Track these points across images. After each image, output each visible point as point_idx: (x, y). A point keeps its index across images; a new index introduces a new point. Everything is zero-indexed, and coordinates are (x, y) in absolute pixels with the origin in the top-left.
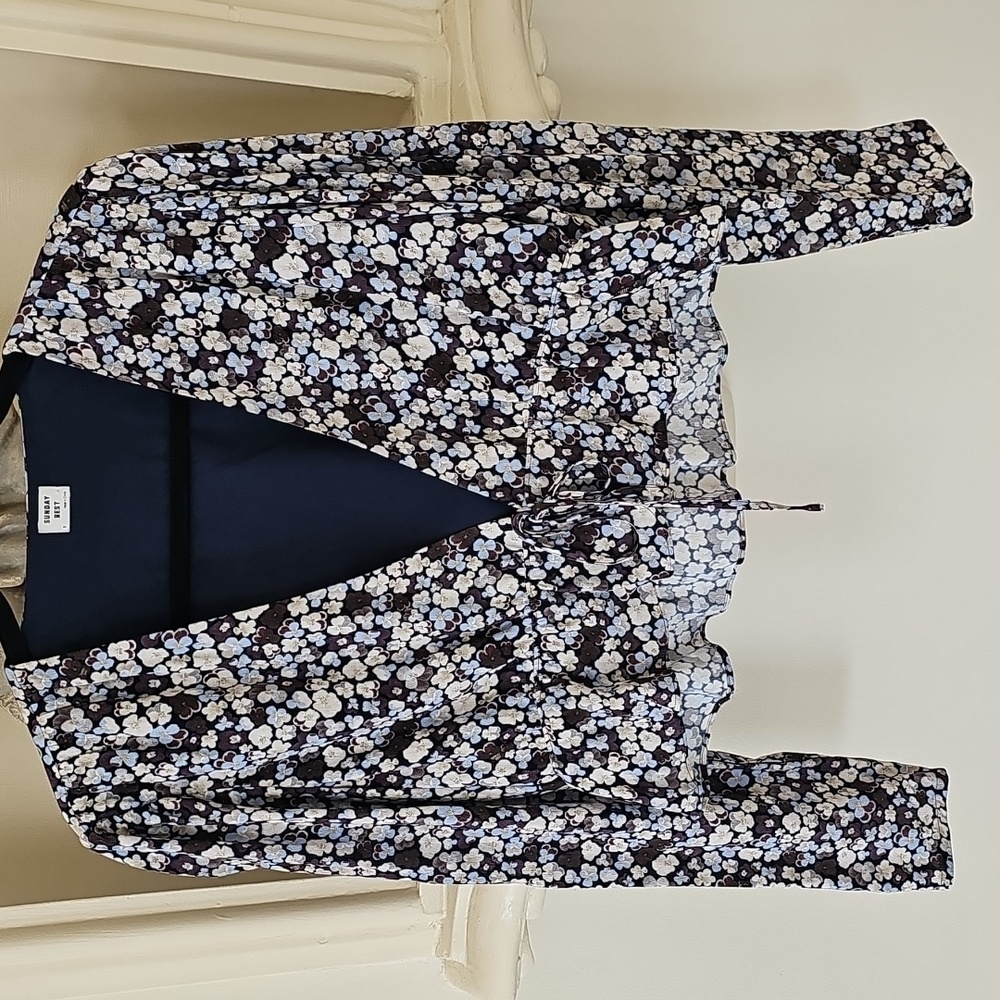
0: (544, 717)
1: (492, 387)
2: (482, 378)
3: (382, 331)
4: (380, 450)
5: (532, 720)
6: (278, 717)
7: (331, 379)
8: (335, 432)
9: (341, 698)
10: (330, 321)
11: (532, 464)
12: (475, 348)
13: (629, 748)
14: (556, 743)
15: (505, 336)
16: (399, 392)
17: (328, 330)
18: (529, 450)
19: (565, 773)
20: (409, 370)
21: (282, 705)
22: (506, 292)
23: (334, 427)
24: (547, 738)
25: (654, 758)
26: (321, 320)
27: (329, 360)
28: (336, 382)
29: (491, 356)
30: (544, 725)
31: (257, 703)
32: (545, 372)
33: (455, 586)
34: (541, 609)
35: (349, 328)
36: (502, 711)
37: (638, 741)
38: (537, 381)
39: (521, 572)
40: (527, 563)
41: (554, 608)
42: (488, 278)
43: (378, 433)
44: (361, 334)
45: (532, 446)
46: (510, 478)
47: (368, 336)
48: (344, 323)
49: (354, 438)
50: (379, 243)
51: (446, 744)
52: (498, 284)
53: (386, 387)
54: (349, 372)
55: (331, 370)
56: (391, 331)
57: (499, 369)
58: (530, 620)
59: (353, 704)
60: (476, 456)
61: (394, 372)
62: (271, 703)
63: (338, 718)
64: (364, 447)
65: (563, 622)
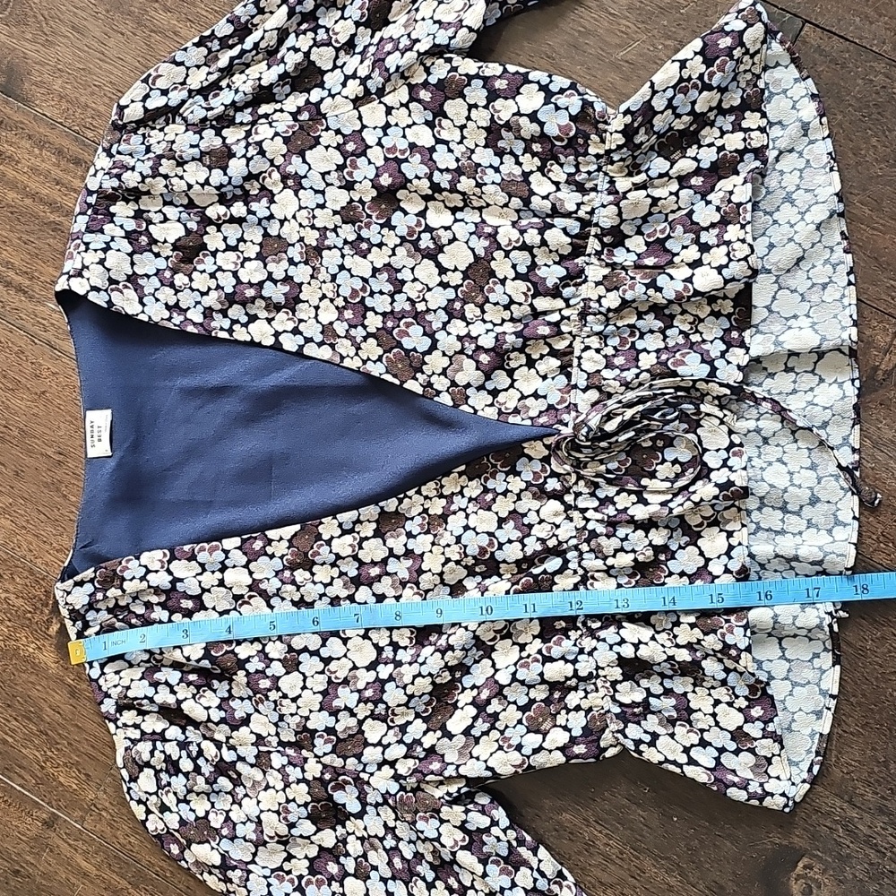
0: (598, 668)
1: (534, 297)
2: (522, 286)
3: (415, 243)
4: (414, 386)
5: (583, 673)
6: (310, 664)
7: (363, 298)
8: (370, 366)
9: (376, 646)
10: (360, 238)
11: (579, 378)
12: (515, 248)
13: (700, 720)
14: (613, 698)
15: (548, 232)
16: (435, 311)
17: (360, 247)
18: (575, 362)
19: (626, 737)
20: (444, 285)
21: (316, 653)
22: (549, 179)
23: (369, 359)
24: (602, 692)
25: (731, 739)
26: (352, 237)
27: (362, 278)
28: (369, 302)
29: (533, 256)
30: (598, 676)
31: (291, 649)
32: (595, 272)
33: (494, 508)
34: (588, 541)
35: (380, 245)
36: (547, 664)
38: (585, 281)
39: (569, 498)
40: (575, 489)
41: (603, 541)
42: (530, 163)
43: (415, 364)
44: (393, 250)
45: (580, 358)
46: (553, 399)
47: (401, 251)
48: (375, 240)
49: (387, 372)
50: (414, 124)
51: (490, 710)
52: (541, 169)
53: (421, 307)
54: (381, 293)
55: (364, 289)
56: (426, 241)
57: (542, 272)
58: (575, 553)
59: (388, 653)
60: (516, 384)
61: (429, 290)
62: (305, 649)
63: (372, 666)
64: (397, 382)
65: (614, 556)
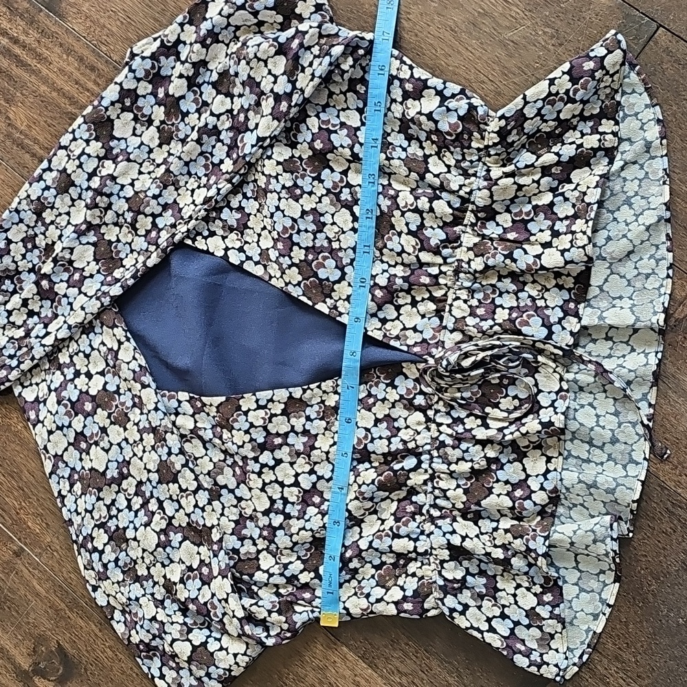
0: (432, 548)
1: (420, 250)
2: (413, 241)
3: (337, 195)
4: (323, 308)
5: (420, 550)
7: (291, 235)
8: (290, 288)
9: (270, 498)
10: (296, 185)
11: (449, 322)
12: (409, 210)
13: (503, 597)
14: (440, 573)
15: (436, 202)
16: (345, 250)
17: (294, 193)
18: (447, 308)
19: (444, 604)
20: (355, 230)
21: (232, 491)
22: (444, 162)
23: (290, 283)
24: (433, 566)
25: (527, 616)
26: (289, 184)
27: (292, 219)
28: (296, 238)
29: (423, 219)
30: (431, 554)
32: (469, 239)
33: (374, 410)
34: (438, 449)
35: (310, 193)
36: (396, 540)
37: (515, 595)
38: (460, 245)
39: (430, 413)
40: (435, 406)
41: (449, 450)
42: (430, 149)
43: (324, 289)
44: (320, 198)
45: (451, 305)
46: (428, 335)
47: (326, 200)
48: (307, 189)
49: (304, 295)
50: (348, 108)
51: (352, 565)
52: (438, 154)
53: (335, 245)
54: (306, 231)
55: (292, 228)
56: (346, 195)
57: (428, 233)
58: (428, 457)
59: (279, 505)
60: (401, 318)
61: (344, 232)
62: (226, 487)
63: (266, 513)
64: (310, 303)
65: (456, 463)
